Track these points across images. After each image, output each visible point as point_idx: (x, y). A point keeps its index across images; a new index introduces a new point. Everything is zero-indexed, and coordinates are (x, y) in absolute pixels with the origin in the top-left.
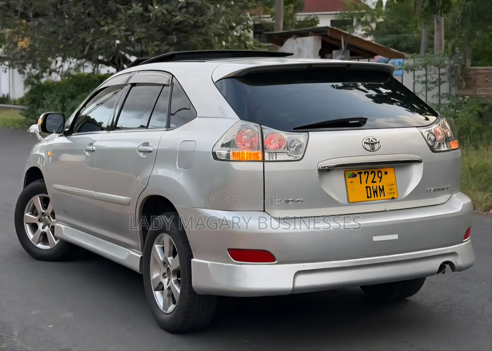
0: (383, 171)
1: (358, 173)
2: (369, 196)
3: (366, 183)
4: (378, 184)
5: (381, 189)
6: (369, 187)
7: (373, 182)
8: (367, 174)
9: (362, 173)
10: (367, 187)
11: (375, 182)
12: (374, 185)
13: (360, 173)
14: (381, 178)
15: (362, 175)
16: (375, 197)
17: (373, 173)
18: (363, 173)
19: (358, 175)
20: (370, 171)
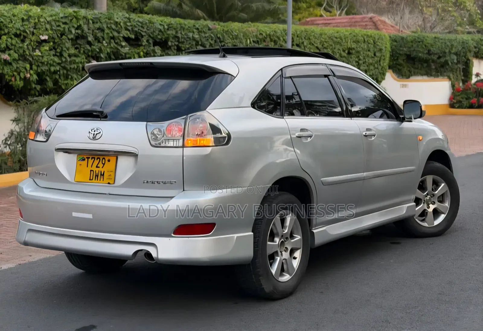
0: (107, 159)
1: (87, 158)
2: (91, 178)
3: (92, 167)
4: (100, 169)
5: (102, 174)
6: (93, 171)
7: (97, 167)
8: (93, 159)
9: (89, 158)
10: (91, 171)
11: (99, 167)
12: (97, 169)
13: (88, 158)
14: (104, 164)
15: (90, 160)
16: (95, 180)
17: (98, 160)
18: (91, 158)
19: (86, 159)
20: (96, 157)
